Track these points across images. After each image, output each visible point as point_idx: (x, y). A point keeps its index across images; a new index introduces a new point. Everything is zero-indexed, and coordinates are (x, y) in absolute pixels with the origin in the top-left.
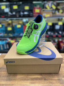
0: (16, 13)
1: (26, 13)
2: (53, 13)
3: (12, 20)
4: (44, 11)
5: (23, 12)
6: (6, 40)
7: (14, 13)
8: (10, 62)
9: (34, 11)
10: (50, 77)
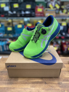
0: (17, 12)
1: (27, 12)
2: (56, 13)
3: (12, 19)
4: (47, 10)
5: (25, 11)
6: (6, 41)
7: (15, 12)
8: (11, 66)
9: (37, 10)
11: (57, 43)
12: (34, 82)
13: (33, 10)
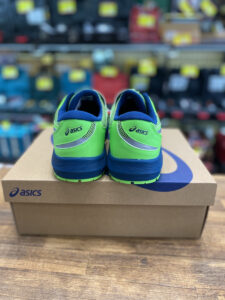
0: (69, 27)
1: (103, 28)
2: (203, 31)
3: (53, 53)
4: (169, 21)
5: (95, 24)
6: (31, 122)
7: (62, 28)
8: (24, 193)
9: (135, 21)
10: (165, 255)
11: (202, 136)
12: (102, 256)
13: (123, 20)
